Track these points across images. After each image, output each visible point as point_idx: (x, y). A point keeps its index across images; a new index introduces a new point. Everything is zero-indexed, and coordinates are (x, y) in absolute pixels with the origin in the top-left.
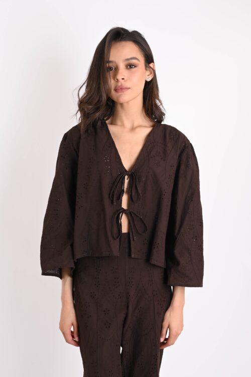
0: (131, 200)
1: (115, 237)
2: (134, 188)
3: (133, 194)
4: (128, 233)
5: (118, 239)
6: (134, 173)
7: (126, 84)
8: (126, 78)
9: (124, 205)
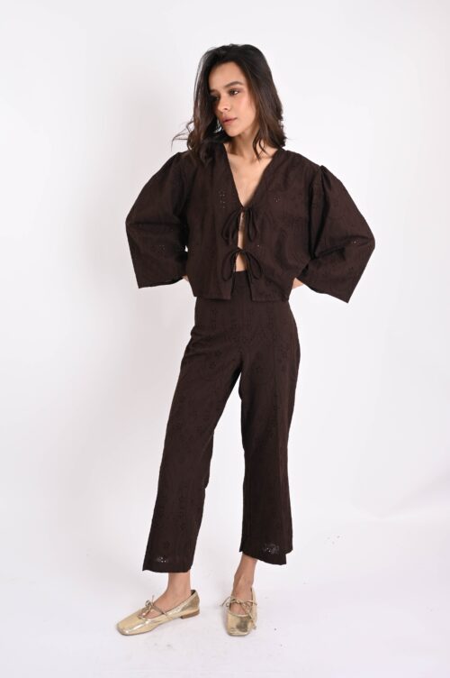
0: (247, 239)
1: (226, 278)
2: (251, 225)
3: (251, 232)
4: (246, 272)
5: (231, 280)
6: (251, 209)
7: (231, 115)
8: (229, 108)
9: (240, 245)
